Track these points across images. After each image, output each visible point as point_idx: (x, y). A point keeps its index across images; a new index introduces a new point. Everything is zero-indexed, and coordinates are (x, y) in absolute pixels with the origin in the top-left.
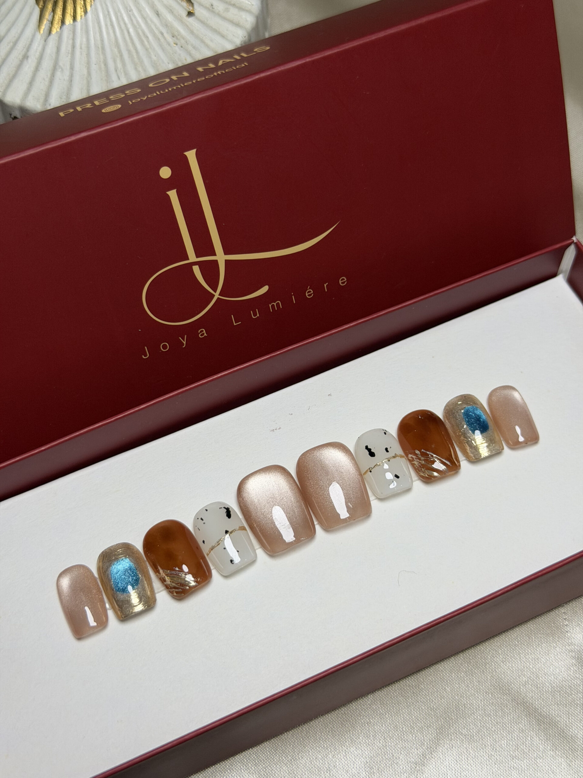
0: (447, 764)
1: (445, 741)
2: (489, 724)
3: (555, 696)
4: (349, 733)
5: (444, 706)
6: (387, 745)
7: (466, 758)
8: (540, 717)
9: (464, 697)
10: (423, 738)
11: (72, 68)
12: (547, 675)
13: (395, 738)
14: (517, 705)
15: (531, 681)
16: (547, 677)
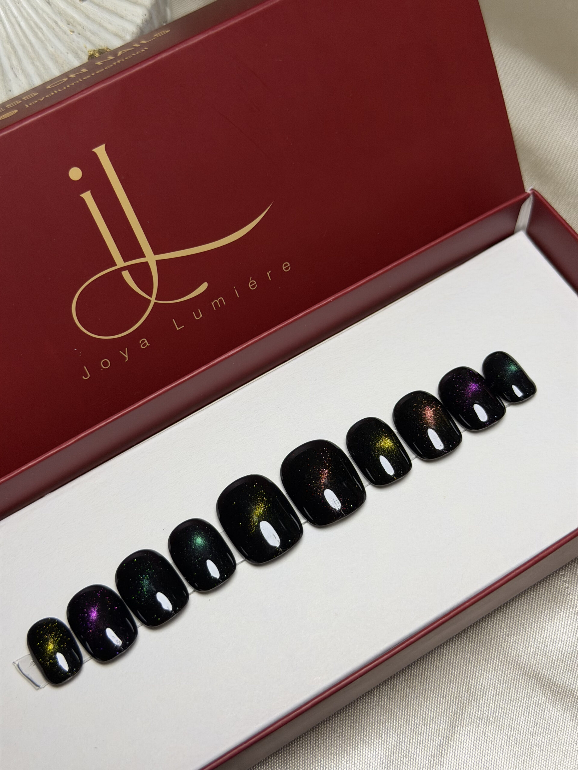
0: (466, 752)
1: (460, 728)
2: (503, 703)
4: (359, 735)
5: (454, 691)
6: (401, 742)
7: (485, 742)
8: (554, 688)
9: (473, 678)
10: (437, 728)
13: (409, 732)
14: (529, 678)
15: (540, 651)
16: (556, 644)
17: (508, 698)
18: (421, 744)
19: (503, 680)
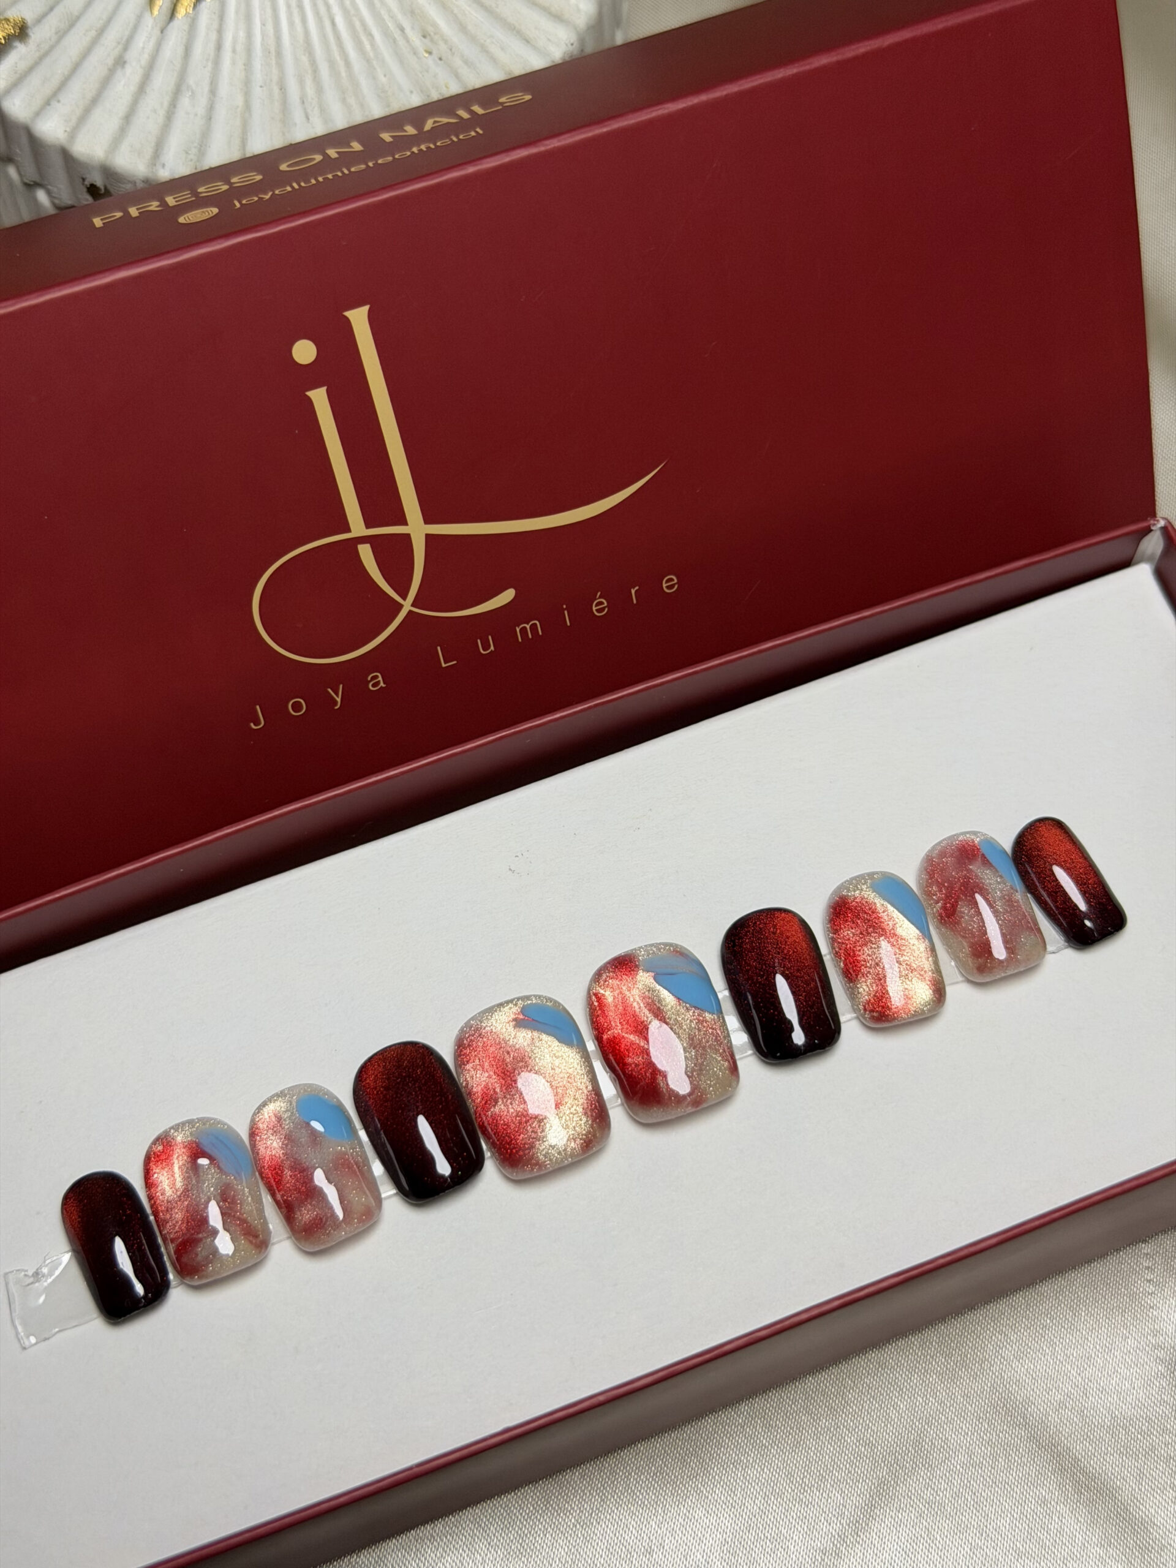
1: (886, 1511)
2: (978, 1482)
3: (1116, 1435)
4: (694, 1480)
5: (890, 1440)
6: (769, 1511)
7: (926, 1547)
8: (1081, 1477)
9: (932, 1424)
10: (842, 1502)
11: (213, 92)
12: (1104, 1393)
13: (787, 1497)
14: (1039, 1449)
15: (1071, 1403)
16: (1105, 1395)
17: (990, 1477)
18: (805, 1524)
19: (987, 1440)
